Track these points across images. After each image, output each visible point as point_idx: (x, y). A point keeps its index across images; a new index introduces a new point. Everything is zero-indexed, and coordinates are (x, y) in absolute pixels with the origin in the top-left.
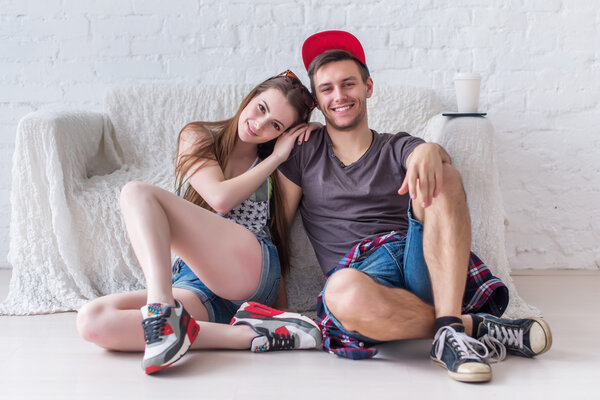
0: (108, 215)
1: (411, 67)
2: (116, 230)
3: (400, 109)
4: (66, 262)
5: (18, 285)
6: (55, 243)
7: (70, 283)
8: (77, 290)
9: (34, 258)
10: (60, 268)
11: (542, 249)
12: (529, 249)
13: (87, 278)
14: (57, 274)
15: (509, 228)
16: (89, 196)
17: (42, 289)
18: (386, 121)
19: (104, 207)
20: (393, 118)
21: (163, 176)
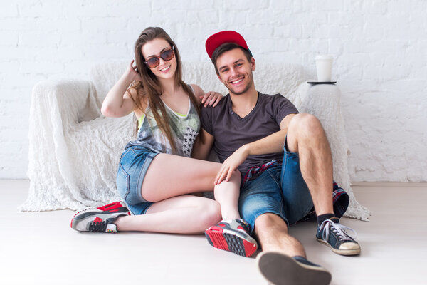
0: (91, 147)
1: (288, 50)
2: (96, 156)
3: (280, 79)
4: (64, 178)
5: (34, 191)
6: (57, 166)
7: (66, 191)
8: (71, 195)
9: (44, 175)
10: (60, 181)
11: (372, 169)
12: (364, 169)
13: (77, 188)
14: (58, 185)
15: (351, 155)
16: (79, 135)
17: (49, 194)
18: (271, 86)
19: (89, 142)
20: (276, 84)
21: (127, 122)
